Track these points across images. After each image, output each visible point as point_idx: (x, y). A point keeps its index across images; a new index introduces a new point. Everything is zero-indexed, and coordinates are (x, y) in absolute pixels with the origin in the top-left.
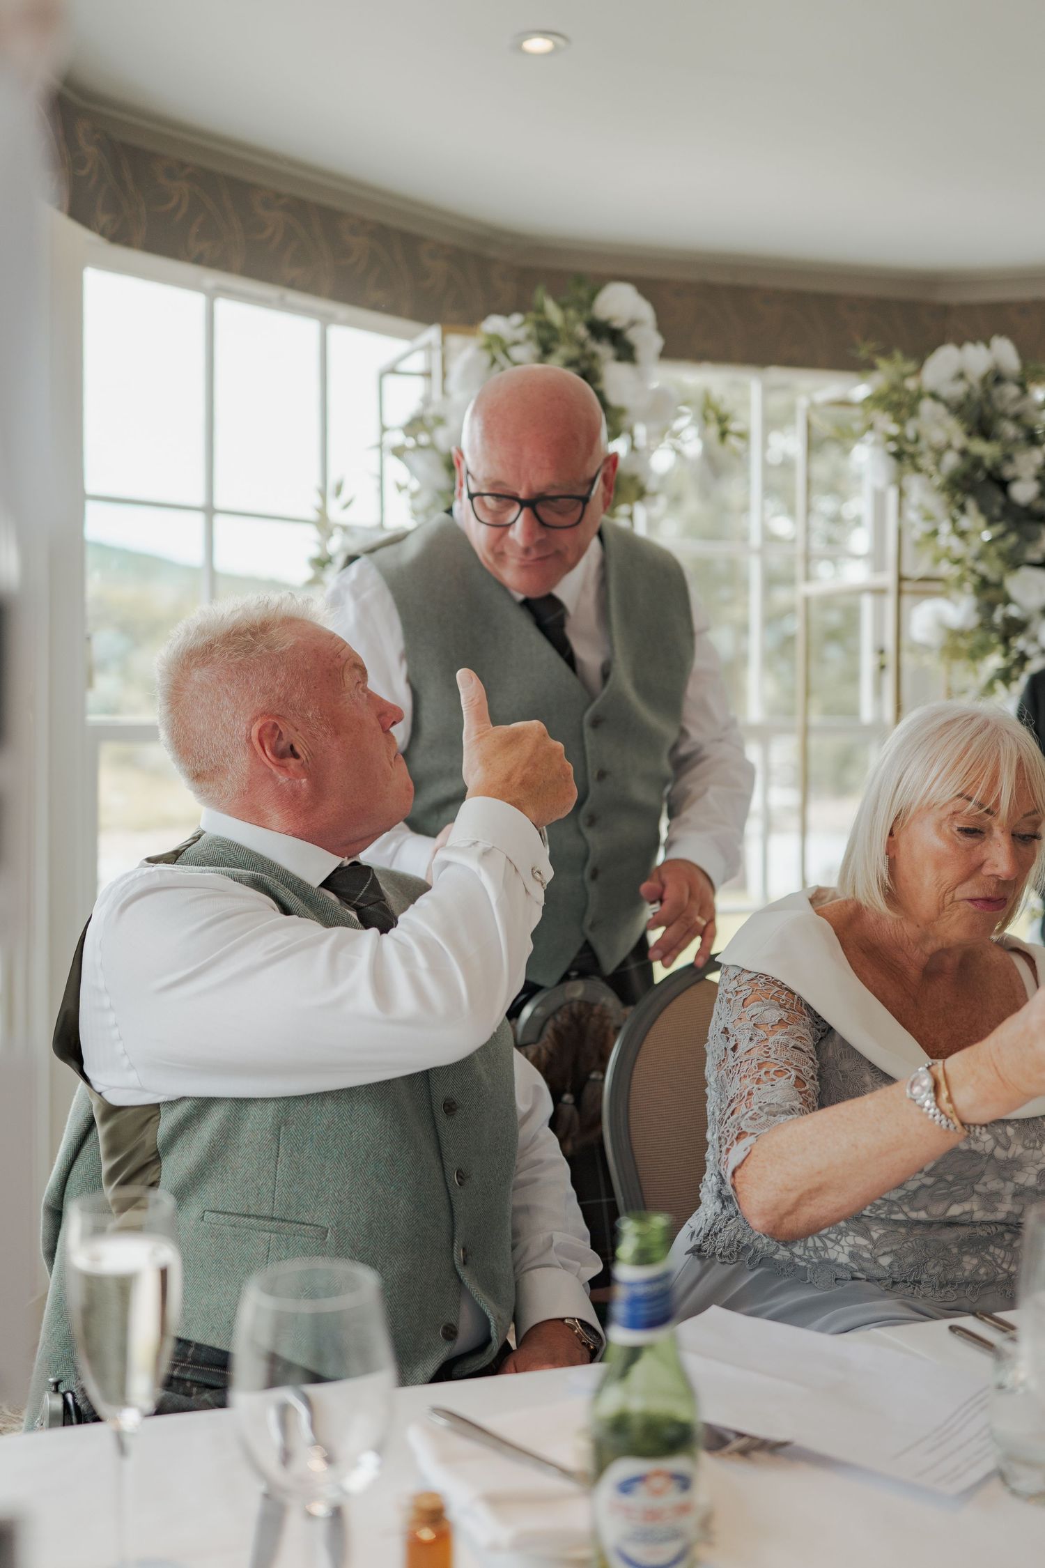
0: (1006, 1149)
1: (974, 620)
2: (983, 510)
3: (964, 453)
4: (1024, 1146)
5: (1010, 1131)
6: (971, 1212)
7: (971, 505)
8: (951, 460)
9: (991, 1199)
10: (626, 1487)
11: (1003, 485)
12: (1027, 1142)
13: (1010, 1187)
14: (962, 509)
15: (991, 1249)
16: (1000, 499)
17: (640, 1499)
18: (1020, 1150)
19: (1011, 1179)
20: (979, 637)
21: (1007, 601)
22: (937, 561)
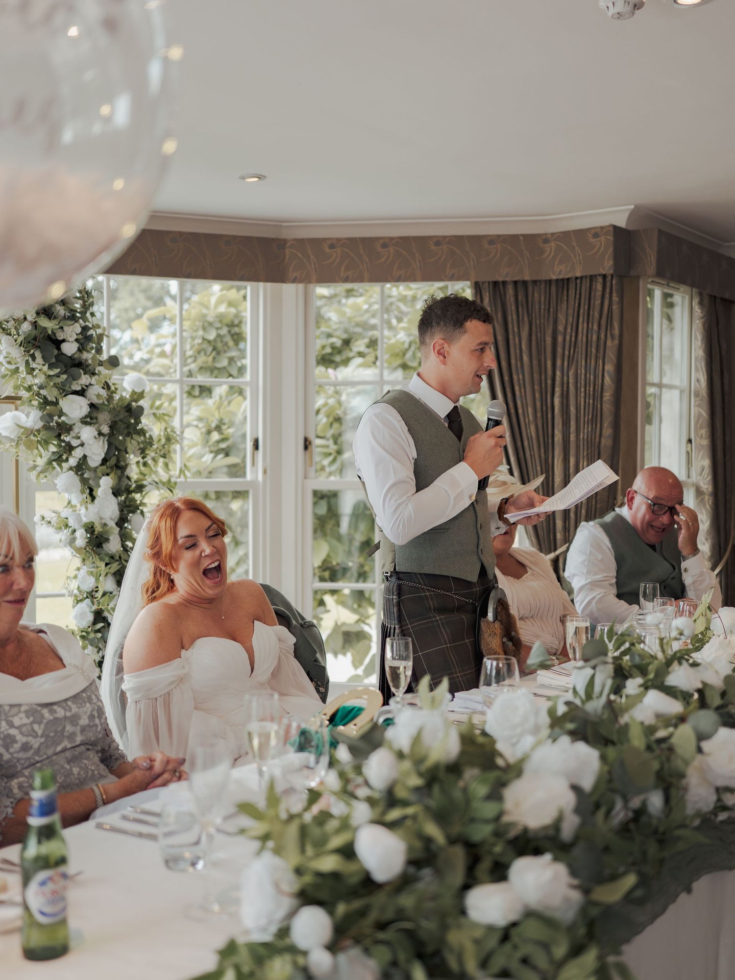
0: (70, 711)
1: (40, 424)
2: (44, 358)
3: (35, 324)
4: (78, 707)
5: (69, 703)
6: (66, 746)
7: (38, 354)
8: (26, 327)
9: (71, 737)
10: (43, 883)
11: (58, 343)
12: (79, 705)
13: (79, 728)
14: (34, 358)
15: (83, 761)
16: (56, 352)
17: (50, 886)
18: (77, 710)
19: (77, 724)
20: (43, 435)
21: (61, 414)
22: (17, 387)
